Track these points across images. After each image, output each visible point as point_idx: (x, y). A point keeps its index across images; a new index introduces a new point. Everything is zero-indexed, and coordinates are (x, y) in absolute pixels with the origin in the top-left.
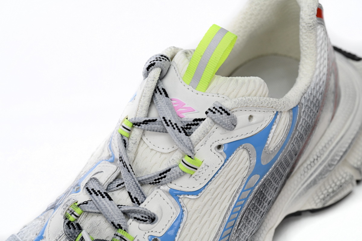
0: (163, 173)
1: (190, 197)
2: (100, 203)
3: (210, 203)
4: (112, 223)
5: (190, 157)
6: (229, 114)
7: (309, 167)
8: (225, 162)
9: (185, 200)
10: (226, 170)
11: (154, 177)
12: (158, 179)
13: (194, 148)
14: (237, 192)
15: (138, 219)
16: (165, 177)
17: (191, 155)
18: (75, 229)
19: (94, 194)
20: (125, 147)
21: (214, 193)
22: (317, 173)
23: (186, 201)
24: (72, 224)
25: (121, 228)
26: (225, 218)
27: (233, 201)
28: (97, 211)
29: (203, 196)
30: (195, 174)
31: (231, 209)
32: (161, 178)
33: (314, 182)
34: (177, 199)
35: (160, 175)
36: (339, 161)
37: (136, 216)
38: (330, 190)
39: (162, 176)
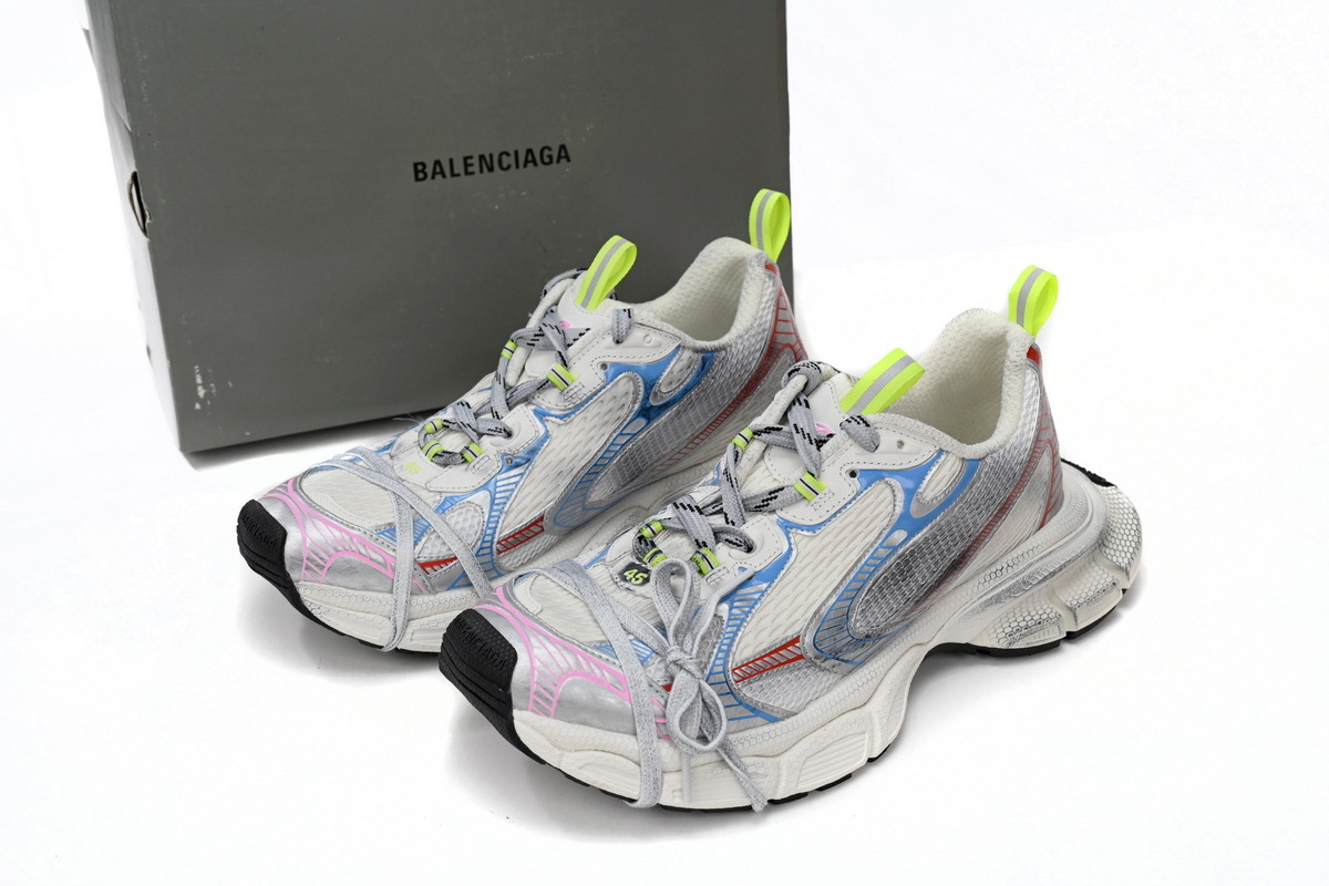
0: (774, 492)
1: (805, 533)
2: (687, 517)
3: (830, 547)
4: (696, 540)
5: (813, 475)
6: (868, 425)
7: (993, 576)
8: (858, 494)
9: (797, 536)
10: (857, 506)
11: (764, 494)
12: (767, 500)
13: (821, 464)
14: (872, 546)
15: (731, 542)
16: (776, 497)
17: (814, 472)
18: (647, 545)
19: (681, 508)
20: (736, 460)
21: (837, 535)
22: (1004, 587)
23: (798, 538)
24: (645, 541)
25: (706, 546)
26: (848, 574)
27: (864, 555)
28: (680, 527)
29: (821, 535)
30: (815, 500)
31: (859, 566)
32: (771, 499)
33: (998, 599)
34: (787, 533)
35: (770, 494)
36: (1040, 582)
37: (728, 537)
38: (1023, 624)
39: (773, 495)
